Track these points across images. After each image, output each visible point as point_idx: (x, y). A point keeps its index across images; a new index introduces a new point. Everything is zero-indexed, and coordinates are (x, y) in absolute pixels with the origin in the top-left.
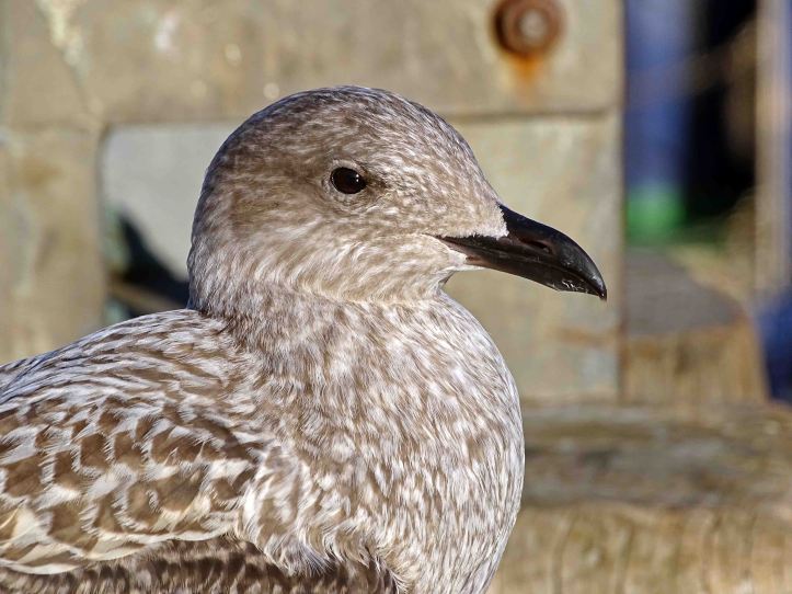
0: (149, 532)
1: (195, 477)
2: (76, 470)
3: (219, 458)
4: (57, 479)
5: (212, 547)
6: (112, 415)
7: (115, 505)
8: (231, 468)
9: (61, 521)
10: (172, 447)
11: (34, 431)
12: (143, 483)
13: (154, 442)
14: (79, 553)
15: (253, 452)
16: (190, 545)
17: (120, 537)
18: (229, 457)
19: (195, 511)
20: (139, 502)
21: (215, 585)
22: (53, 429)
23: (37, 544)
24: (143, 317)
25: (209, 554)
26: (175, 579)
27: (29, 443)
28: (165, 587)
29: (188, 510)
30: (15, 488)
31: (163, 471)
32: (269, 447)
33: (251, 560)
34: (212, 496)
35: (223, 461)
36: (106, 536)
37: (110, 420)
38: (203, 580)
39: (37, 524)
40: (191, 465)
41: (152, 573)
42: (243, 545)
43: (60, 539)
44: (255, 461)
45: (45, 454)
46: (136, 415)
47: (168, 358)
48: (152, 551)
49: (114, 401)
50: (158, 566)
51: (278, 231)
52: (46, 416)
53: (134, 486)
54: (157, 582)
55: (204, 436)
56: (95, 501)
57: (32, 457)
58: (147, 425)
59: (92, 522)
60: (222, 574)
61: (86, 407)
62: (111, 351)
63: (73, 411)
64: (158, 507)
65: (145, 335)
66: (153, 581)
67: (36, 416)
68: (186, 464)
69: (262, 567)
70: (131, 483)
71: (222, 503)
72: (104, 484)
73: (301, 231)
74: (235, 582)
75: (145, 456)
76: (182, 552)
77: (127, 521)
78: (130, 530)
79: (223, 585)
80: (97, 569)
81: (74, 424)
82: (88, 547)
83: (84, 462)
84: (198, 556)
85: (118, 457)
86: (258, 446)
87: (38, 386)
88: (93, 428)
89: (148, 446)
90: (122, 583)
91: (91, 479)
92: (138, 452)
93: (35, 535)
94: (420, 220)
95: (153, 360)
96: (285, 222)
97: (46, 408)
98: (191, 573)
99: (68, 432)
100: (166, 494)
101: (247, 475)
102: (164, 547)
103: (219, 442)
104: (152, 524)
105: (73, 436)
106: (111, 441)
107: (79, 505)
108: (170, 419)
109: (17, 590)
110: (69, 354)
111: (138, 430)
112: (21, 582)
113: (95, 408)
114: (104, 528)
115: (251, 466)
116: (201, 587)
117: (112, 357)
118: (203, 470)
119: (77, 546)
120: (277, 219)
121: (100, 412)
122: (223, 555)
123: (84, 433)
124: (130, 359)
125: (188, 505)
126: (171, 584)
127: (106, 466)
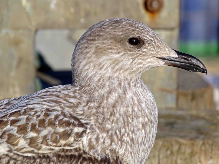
0: (56, 146)
1: (70, 132)
2: (37, 128)
3: (77, 127)
4: (31, 130)
5: (73, 151)
6: (47, 114)
7: (47, 138)
8: (80, 130)
9: (32, 141)
10: (63, 123)
11: (25, 117)
12: (55, 133)
13: (59, 122)
14: (36, 151)
15: (86, 125)
16: (67, 150)
17: (48, 147)
18: (79, 127)
19: (69, 141)
20: (54, 138)
21: (74, 162)
22: (31, 117)
23: (25, 148)
24: (54, 87)
25: (72, 153)
26: (63, 160)
27: (24, 120)
28: (60, 162)
29: (67, 141)
30: (20, 132)
31: (61, 130)
32: (90, 124)
33: (84, 156)
34: (74, 137)
35: (77, 128)
36: (44, 147)
37: (47, 115)
38: (71, 160)
39: (25, 142)
40: (69, 128)
41: (56, 158)
42: (82, 151)
43: (31, 147)
44: (86, 128)
45: (28, 123)
46: (54, 114)
47: (61, 98)
48: (57, 151)
49: (48, 110)
50: (58, 156)
51: (111, 55)
52: (28, 113)
53: (53, 133)
54: (58, 160)
55: (72, 121)
56: (41, 137)
57: (25, 124)
58: (57, 117)
59: (40, 143)
60: (76, 159)
61: (40, 111)
62: (46, 95)
63: (36, 112)
64: (59, 140)
65: (55, 91)
66: (57, 160)
67: (26, 113)
68: (67, 128)
69: (87, 158)
70: (52, 132)
71: (77, 139)
72: (44, 132)
73: (118, 56)
74: (79, 162)
75: (56, 125)
76: (65, 152)
77: (50, 143)
78: (51, 145)
79: (76, 162)
80: (42, 156)
81: (37, 116)
82: (39, 149)
83: (39, 126)
84: (69, 154)
85: (49, 125)
86: (87, 124)
87: (26, 104)
88: (42, 117)
89: (57, 123)
90: (48, 160)
91: (41, 131)
92: (54, 124)
93: (24, 145)
94: (153, 52)
95: (57, 98)
96: (114, 53)
97: (29, 111)
98: (67, 158)
99: (35, 118)
100: (61, 136)
101: (84, 132)
102: (60, 151)
103: (76, 123)
104: (57, 144)
105: (36, 119)
106: (47, 121)
107: (37, 138)
108: (63, 116)
109: (19, 160)
110: (34, 96)
111: (54, 118)
112: (21, 158)
113: (42, 111)
114: (44, 144)
115: (85, 129)
116: (70, 162)
117: (46, 97)
118: (72, 130)
119: (36, 149)
120: (111, 52)
121: (44, 112)
122: (76, 154)
123: (40, 118)
124: (51, 98)
125: (67, 140)
126: (62, 161)
127: (45, 127)
